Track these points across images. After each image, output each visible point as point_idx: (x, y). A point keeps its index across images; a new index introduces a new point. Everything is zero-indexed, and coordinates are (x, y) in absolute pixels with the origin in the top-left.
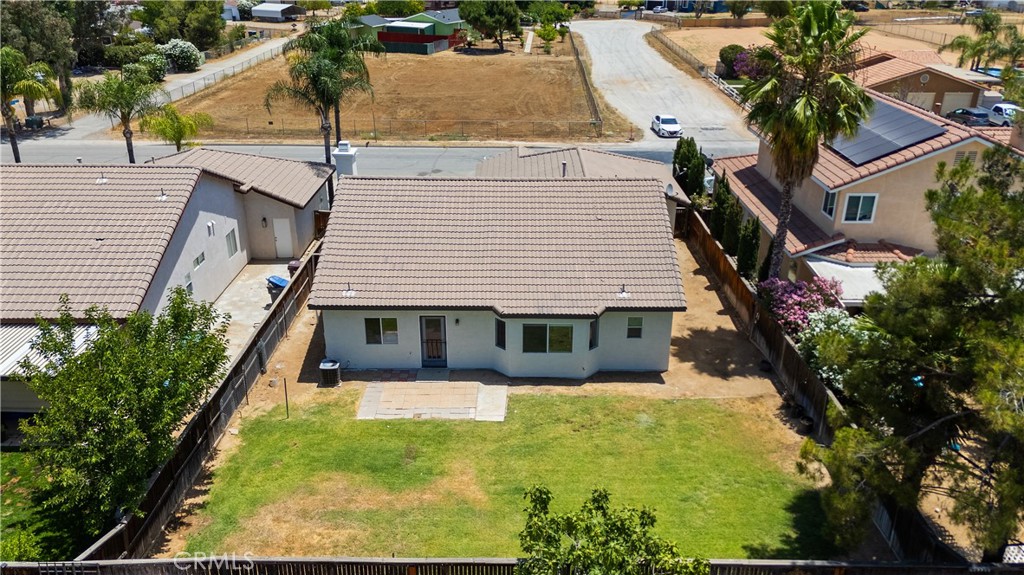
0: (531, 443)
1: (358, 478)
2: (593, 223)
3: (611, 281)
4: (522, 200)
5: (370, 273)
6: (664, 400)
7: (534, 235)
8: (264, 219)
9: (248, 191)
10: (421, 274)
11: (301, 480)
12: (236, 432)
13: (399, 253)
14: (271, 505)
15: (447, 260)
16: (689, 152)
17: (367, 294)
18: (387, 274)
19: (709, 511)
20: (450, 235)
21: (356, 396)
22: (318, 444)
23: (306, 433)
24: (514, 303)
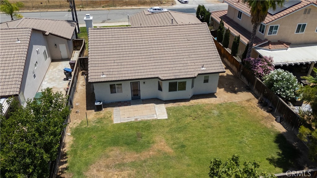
0: (181, 126)
1: (123, 148)
2: (187, 42)
3: (198, 64)
4: (159, 34)
5: (110, 67)
6: (219, 104)
7: (167, 48)
8: (56, 45)
9: (48, 35)
10: (129, 66)
11: (102, 152)
12: (70, 134)
13: (119, 58)
14: (94, 164)
15: (137, 60)
16: (204, 10)
17: (110, 76)
18: (116, 67)
19: (250, 146)
20: (136, 50)
21: (111, 114)
22: (103, 136)
23: (97, 132)
24: (165, 75)
